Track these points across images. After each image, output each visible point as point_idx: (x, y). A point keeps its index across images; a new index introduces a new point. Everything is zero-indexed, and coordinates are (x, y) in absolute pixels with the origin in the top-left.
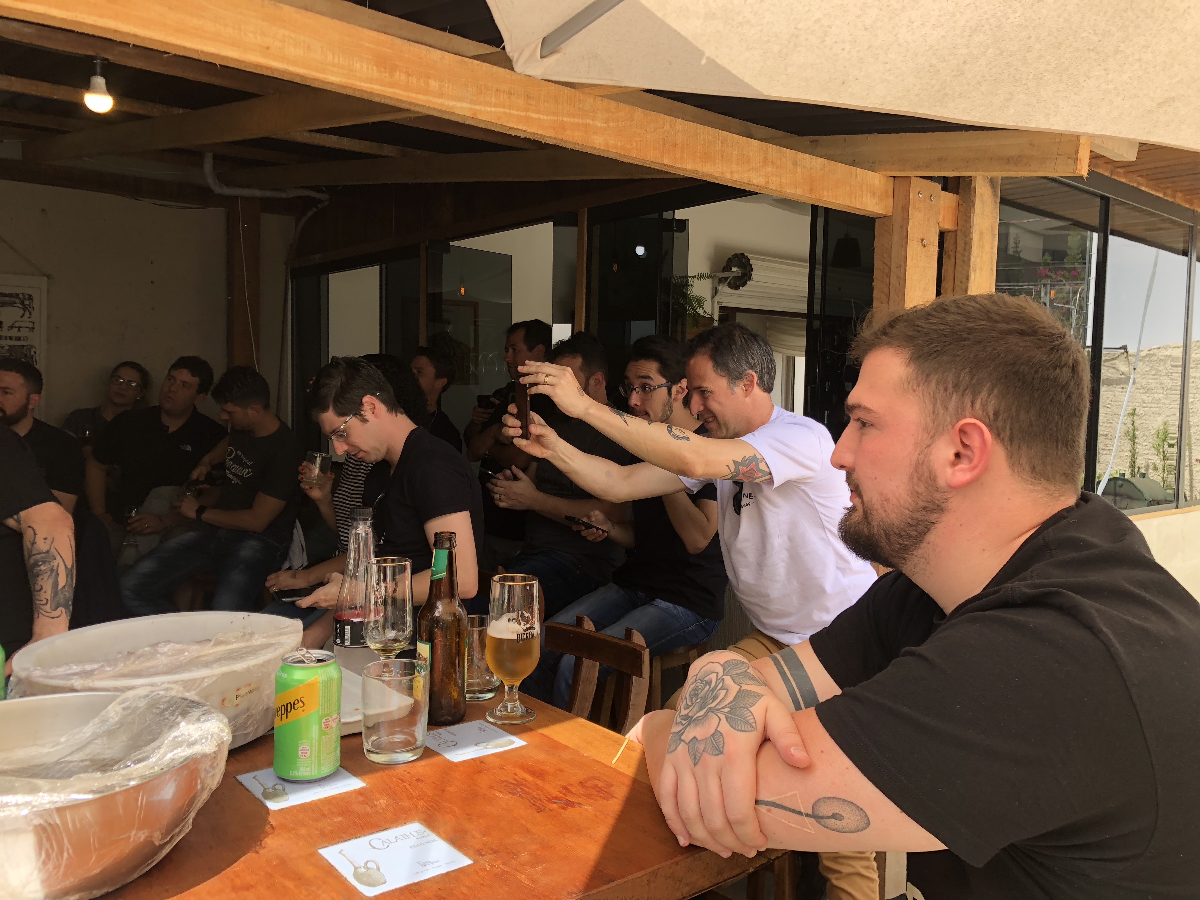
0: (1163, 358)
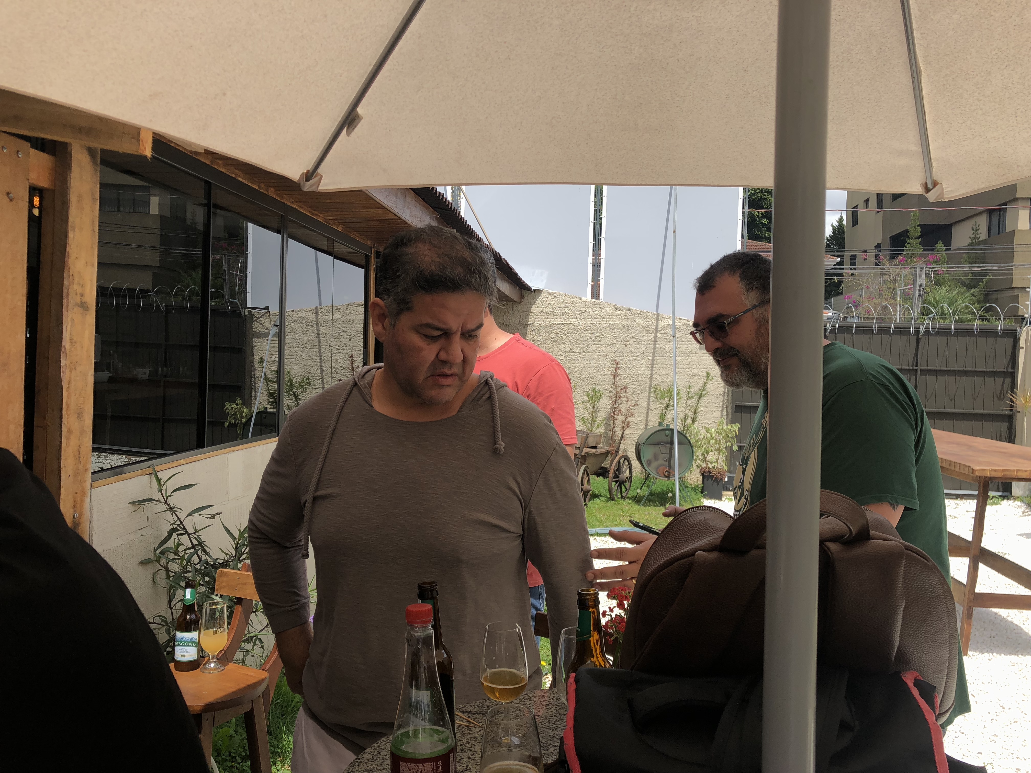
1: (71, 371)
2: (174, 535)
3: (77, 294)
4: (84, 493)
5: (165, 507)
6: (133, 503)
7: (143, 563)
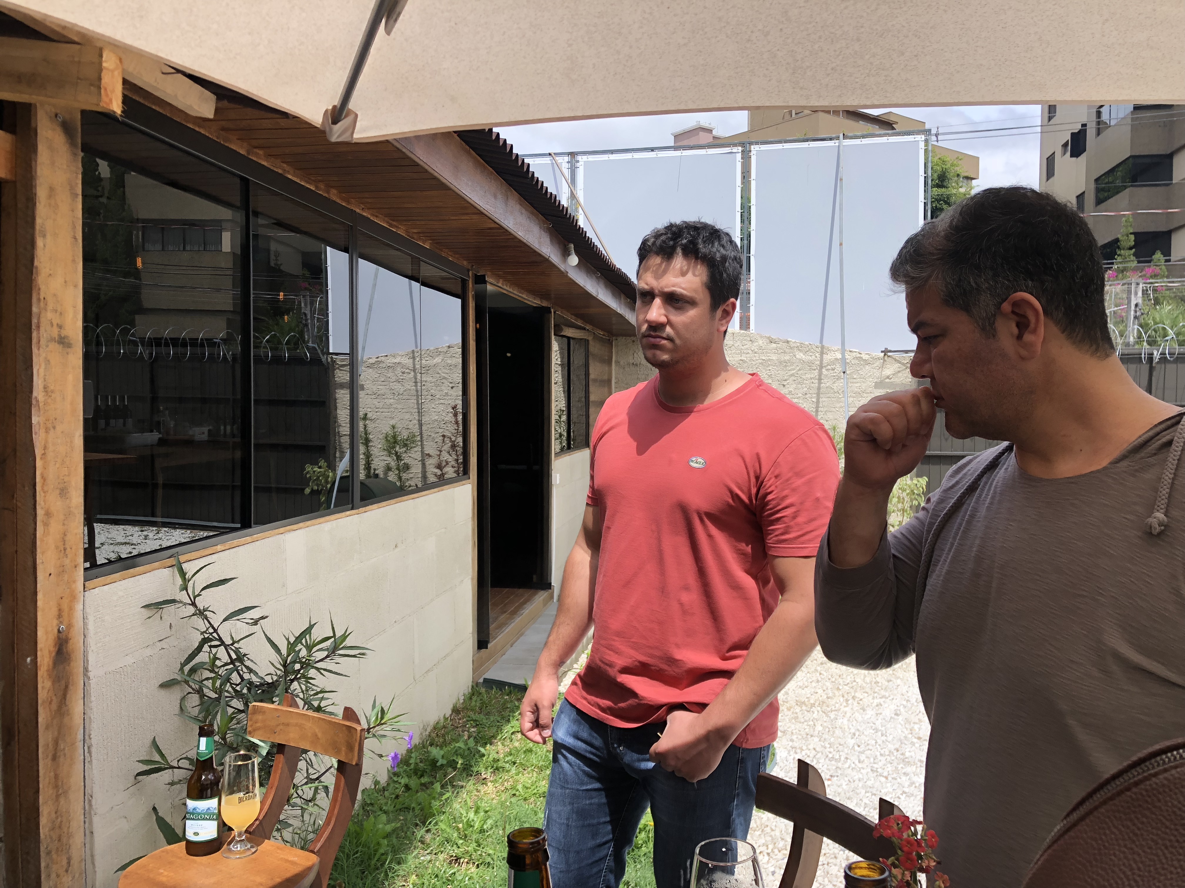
0: (391, 365)
1: (47, 431)
2: (206, 648)
3: (52, 325)
4: (73, 598)
5: (191, 610)
6: (146, 607)
7: (166, 685)
